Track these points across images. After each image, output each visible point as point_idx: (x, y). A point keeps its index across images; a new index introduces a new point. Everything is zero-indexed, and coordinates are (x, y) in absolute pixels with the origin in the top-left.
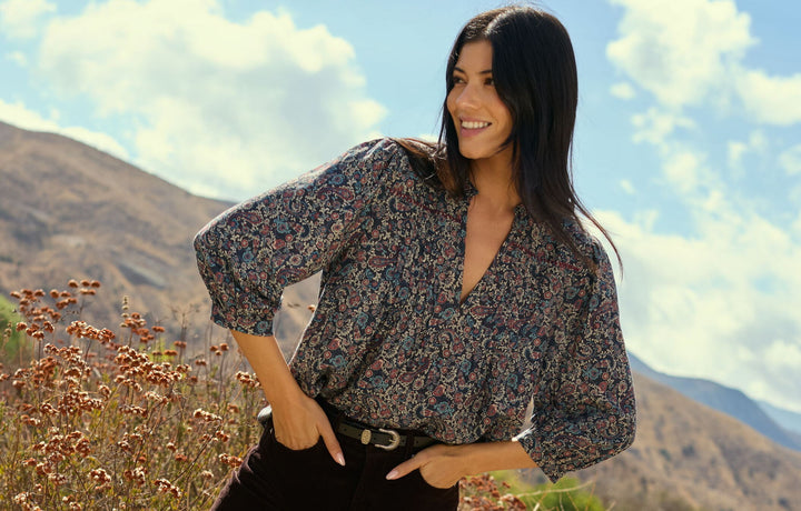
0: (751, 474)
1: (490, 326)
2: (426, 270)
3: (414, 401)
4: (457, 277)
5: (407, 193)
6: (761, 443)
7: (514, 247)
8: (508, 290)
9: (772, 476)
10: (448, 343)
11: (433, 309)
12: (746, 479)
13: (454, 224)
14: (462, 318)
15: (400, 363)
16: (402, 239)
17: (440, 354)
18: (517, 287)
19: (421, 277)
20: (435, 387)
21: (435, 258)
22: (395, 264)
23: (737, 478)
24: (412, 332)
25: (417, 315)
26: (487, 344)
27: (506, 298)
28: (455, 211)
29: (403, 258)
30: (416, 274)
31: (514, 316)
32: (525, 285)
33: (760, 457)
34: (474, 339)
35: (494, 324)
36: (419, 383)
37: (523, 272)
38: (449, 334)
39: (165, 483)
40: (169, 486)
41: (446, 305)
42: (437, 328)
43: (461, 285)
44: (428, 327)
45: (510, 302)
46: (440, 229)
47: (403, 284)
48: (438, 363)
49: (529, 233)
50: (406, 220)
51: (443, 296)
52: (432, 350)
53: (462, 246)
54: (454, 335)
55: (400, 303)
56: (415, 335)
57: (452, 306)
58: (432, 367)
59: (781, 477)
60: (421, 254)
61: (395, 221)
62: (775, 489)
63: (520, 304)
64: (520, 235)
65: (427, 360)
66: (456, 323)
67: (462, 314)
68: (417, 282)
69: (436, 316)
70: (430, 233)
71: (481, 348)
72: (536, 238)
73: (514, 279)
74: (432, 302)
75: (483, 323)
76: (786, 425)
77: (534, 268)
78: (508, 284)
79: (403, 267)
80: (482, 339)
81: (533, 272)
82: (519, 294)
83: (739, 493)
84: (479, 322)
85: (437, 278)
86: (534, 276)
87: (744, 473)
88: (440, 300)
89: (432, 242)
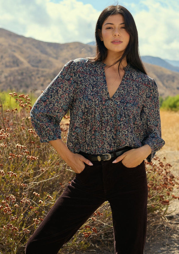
0: (167, 81)
1: (123, 103)
2: (96, 92)
3: (109, 135)
4: (106, 90)
5: (82, 71)
6: (168, 72)
7: (127, 79)
8: (128, 92)
9: (173, 81)
10: (112, 112)
11: (102, 103)
12: (166, 83)
13: (101, 77)
14: (113, 102)
15: (99, 125)
16: (85, 85)
17: (111, 116)
18: (130, 91)
19: (95, 95)
20: (114, 127)
21: (98, 88)
22: (85, 94)
23: (163, 84)
24: (98, 113)
25: (98, 107)
26: (124, 108)
27: (127, 94)
28: (100, 73)
29: (87, 91)
30: (93, 95)
31: (131, 99)
32: (133, 90)
33: (169, 76)
34: (119, 108)
35: (124, 102)
36: (108, 129)
37: (132, 86)
38: (111, 109)
39: (11, 173)
40: (13, 173)
41: (106, 101)
42: (106, 109)
43: (108, 92)
44: (102, 110)
45: (129, 95)
46: (97, 79)
47: (89, 100)
48: (111, 119)
49: (131, 75)
50: (85, 79)
51: (104, 98)
52: (108, 116)
53: (105, 81)
54: (113, 109)
55: (90, 106)
56: (99, 114)
57: (108, 100)
58: (110, 122)
59: (176, 81)
60: (93, 88)
61: (82, 80)
62: (175, 85)
63: (132, 96)
64: (128, 75)
65: (107, 120)
66: (112, 105)
67: (112, 101)
68: (94, 97)
69: (104, 105)
70: (94, 81)
71: (122, 110)
72: (134, 76)
73: (129, 88)
74: (101, 101)
75: (120, 102)
76: (175, 65)
77: (136, 84)
78: (127, 90)
79: (88, 94)
80: (121, 107)
81: (136, 85)
82: (132, 93)
83: (165, 88)
84: (119, 102)
85: (100, 93)
86: (136, 87)
87: (165, 82)
88: (104, 100)
89: (96, 84)
